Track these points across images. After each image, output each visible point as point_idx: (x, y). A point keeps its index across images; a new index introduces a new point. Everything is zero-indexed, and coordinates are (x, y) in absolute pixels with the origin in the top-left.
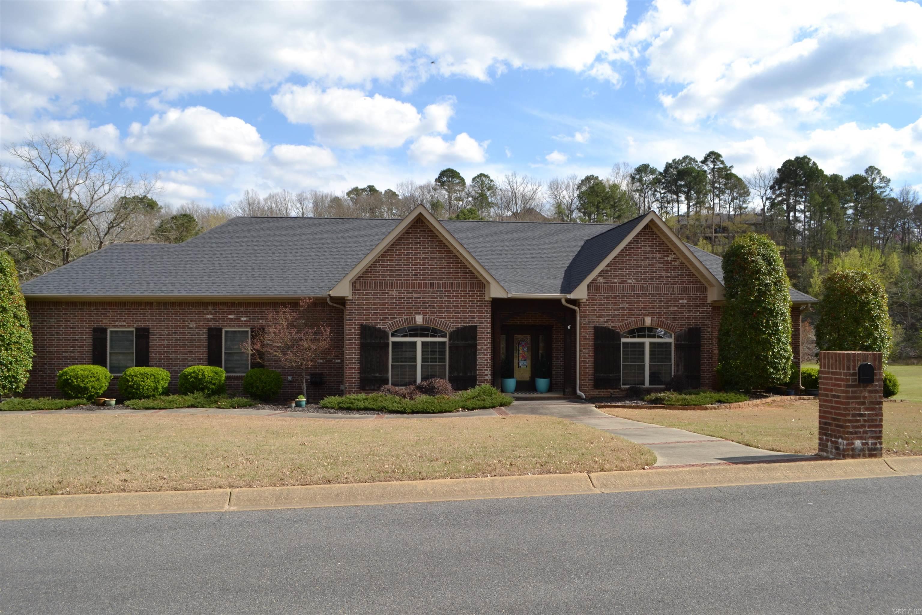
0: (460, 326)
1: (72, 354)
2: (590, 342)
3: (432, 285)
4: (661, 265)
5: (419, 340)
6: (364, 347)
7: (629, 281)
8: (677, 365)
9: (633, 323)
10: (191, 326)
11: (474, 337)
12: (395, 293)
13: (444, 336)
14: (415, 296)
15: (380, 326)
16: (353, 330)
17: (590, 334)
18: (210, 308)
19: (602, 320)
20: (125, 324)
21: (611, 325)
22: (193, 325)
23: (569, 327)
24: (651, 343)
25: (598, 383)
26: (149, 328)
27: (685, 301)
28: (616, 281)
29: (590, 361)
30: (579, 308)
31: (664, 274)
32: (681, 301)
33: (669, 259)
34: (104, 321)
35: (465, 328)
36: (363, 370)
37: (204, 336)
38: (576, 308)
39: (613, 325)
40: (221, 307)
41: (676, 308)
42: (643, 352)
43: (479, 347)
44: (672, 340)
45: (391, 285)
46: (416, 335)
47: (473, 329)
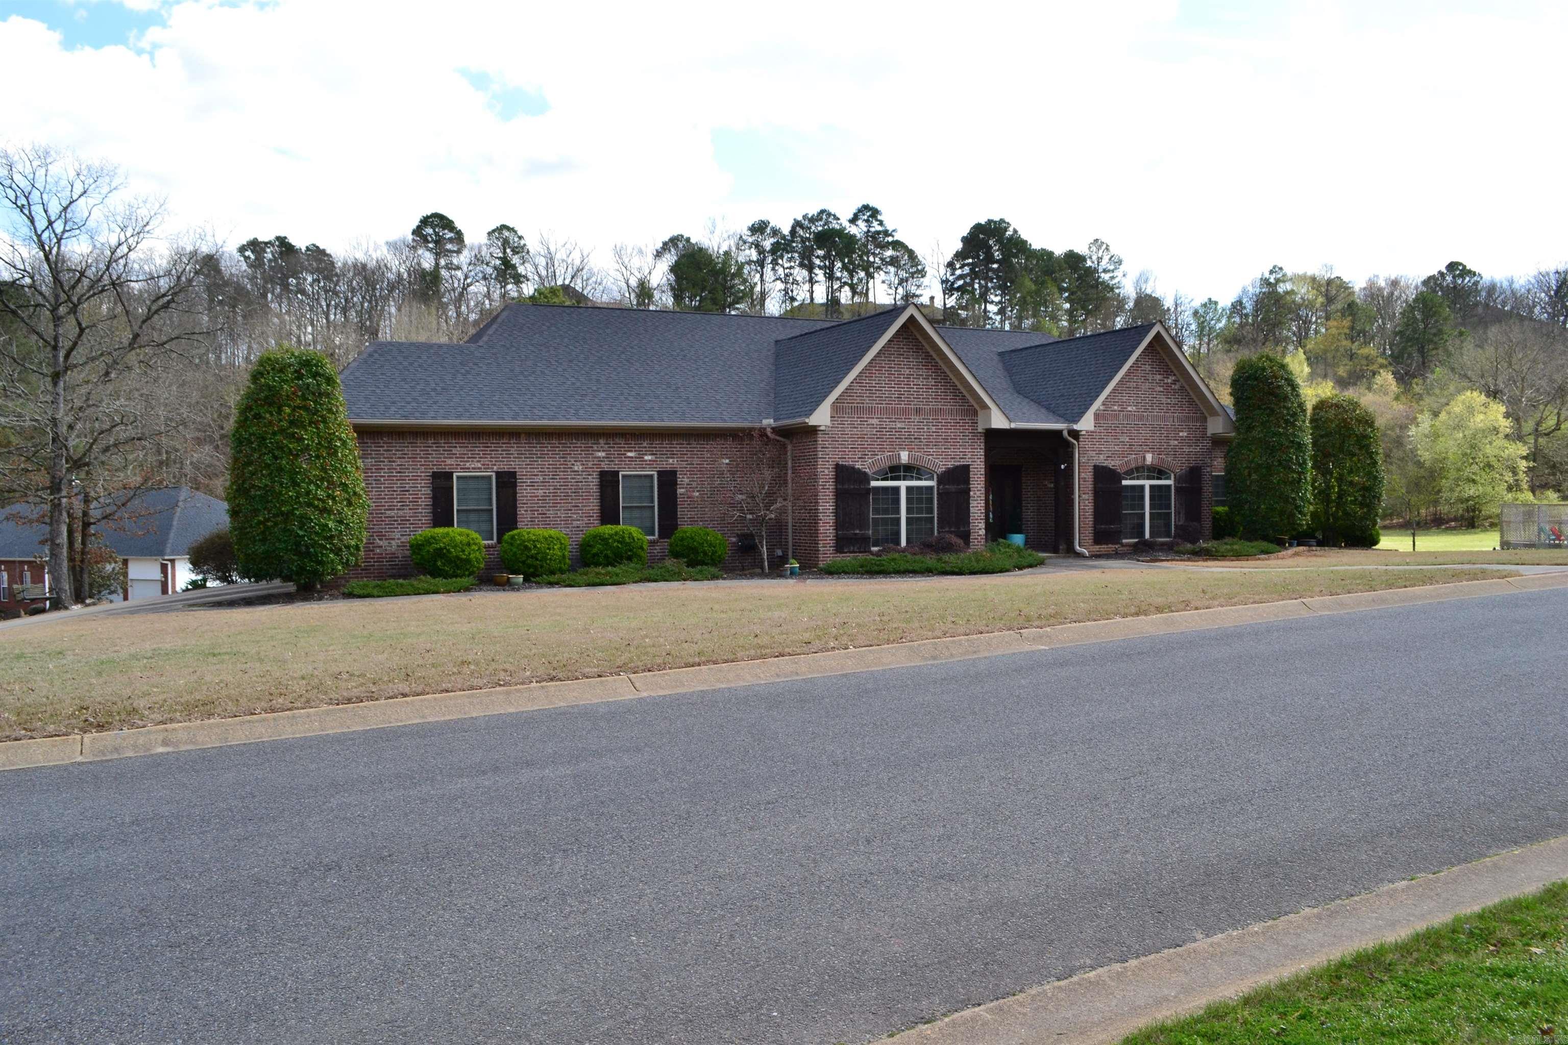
0: (950, 465)
1: (401, 513)
2: (1089, 485)
3: (918, 411)
4: (1161, 389)
5: (903, 484)
6: (840, 495)
7: (1129, 409)
8: (1177, 513)
9: (1132, 460)
10: (576, 468)
11: (967, 481)
12: (875, 421)
13: (931, 479)
14: (899, 425)
15: (858, 466)
16: (826, 472)
17: (1089, 475)
18: (601, 441)
19: (1101, 457)
20: (480, 465)
21: (1110, 464)
22: (578, 467)
23: (1063, 467)
24: (1151, 487)
25: (1100, 537)
26: (515, 472)
27: (1185, 434)
28: (1116, 408)
29: (1089, 508)
30: (1078, 442)
31: (1164, 400)
32: (1181, 434)
33: (1169, 381)
34: (449, 462)
35: (957, 467)
36: (839, 525)
37: (593, 482)
38: (1075, 442)
39: (1113, 463)
40: (617, 441)
41: (1176, 442)
42: (1142, 498)
43: (972, 493)
44: (1170, 482)
45: (870, 410)
46: (897, 478)
47: (965, 469)
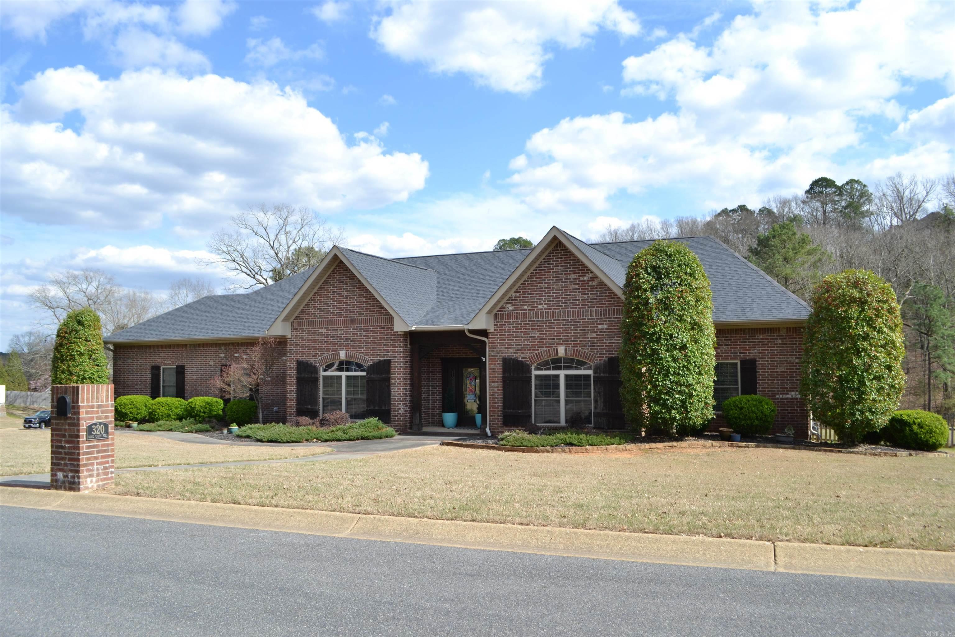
0: (376, 360)
1: (140, 387)
2: (499, 375)
3: (353, 321)
4: (577, 287)
5: (344, 375)
6: (300, 381)
7: (540, 307)
8: (596, 401)
9: (545, 353)
10: (211, 363)
11: (388, 372)
12: (324, 330)
13: (363, 370)
14: (340, 332)
15: (312, 361)
16: (292, 366)
17: (499, 367)
18: (223, 348)
19: (511, 350)
20: (170, 362)
21: (520, 356)
23: (484, 359)
24: (567, 376)
25: (508, 420)
26: (184, 366)
27: (605, 327)
28: (525, 307)
29: (499, 396)
30: (488, 338)
31: (579, 296)
32: (600, 327)
33: (586, 278)
34: (159, 360)
35: (380, 361)
36: (298, 403)
38: (484, 339)
39: (523, 356)
40: (230, 347)
41: (594, 335)
42: (558, 386)
43: (393, 381)
44: (590, 372)
45: (320, 323)
46: (342, 370)
47: (388, 363)
